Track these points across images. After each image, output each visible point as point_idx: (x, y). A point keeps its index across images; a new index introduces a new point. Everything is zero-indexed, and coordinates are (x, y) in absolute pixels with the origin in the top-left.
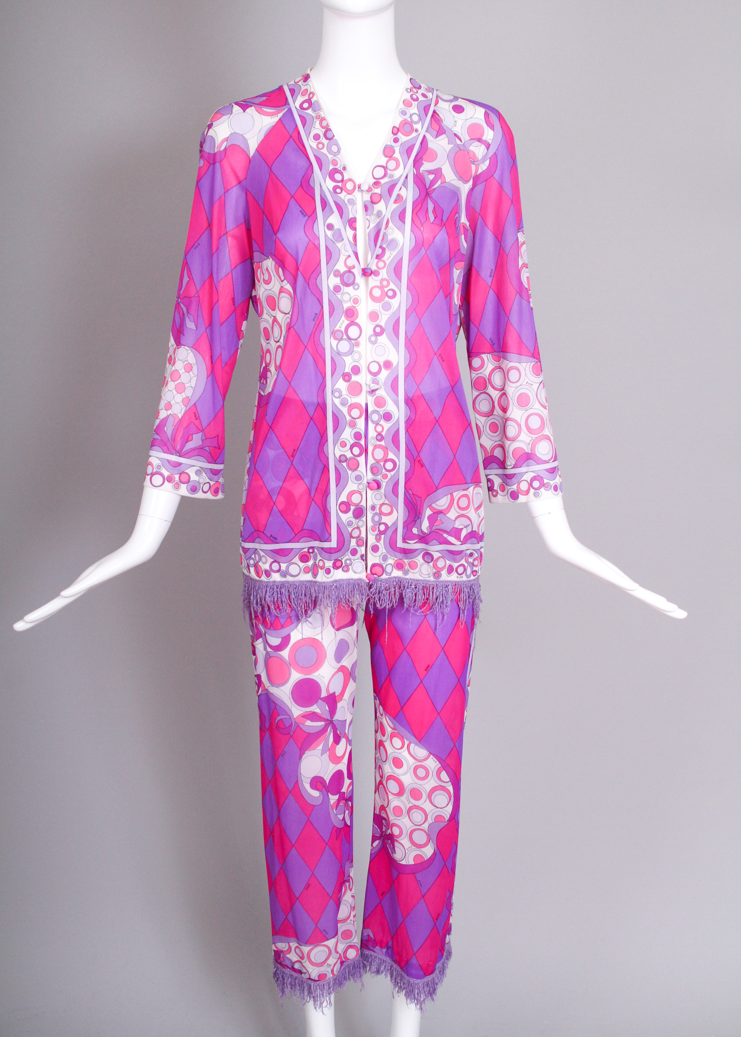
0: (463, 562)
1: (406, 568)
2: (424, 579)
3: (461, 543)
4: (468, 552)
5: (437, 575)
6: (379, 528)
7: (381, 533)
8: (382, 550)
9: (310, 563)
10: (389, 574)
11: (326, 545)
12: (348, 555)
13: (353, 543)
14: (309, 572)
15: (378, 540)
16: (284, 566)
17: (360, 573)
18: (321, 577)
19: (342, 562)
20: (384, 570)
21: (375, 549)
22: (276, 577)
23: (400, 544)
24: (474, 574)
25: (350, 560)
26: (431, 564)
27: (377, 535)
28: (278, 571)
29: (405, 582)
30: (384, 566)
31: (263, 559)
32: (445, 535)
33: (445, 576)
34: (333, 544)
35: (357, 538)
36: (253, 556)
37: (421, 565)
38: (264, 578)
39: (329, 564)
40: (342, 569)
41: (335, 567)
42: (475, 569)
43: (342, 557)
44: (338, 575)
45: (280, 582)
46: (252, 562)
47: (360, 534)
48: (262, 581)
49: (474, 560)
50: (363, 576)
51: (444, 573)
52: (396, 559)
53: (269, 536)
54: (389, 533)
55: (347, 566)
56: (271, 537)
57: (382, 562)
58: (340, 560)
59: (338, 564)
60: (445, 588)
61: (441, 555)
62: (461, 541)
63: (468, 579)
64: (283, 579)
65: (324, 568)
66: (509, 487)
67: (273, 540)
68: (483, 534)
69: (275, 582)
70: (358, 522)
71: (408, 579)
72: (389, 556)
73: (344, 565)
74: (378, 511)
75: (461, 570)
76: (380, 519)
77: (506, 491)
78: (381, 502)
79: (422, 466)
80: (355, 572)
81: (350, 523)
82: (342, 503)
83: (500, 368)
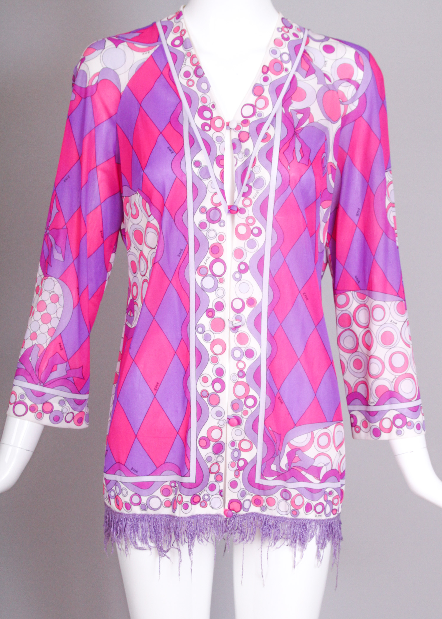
0: (322, 500)
1: (264, 504)
2: (282, 516)
3: (319, 481)
4: (328, 491)
5: (295, 512)
6: (238, 464)
7: (240, 469)
8: (241, 486)
9: (171, 497)
10: (246, 510)
11: (185, 480)
12: (207, 491)
13: (212, 478)
14: (169, 507)
15: (237, 476)
16: (144, 499)
17: (218, 508)
18: (180, 512)
19: (200, 497)
20: (241, 506)
21: (234, 485)
22: (136, 510)
23: (258, 480)
24: (334, 512)
25: (208, 495)
26: (289, 501)
27: (236, 471)
28: (139, 504)
29: (262, 518)
30: (242, 502)
31: (124, 492)
32: (303, 473)
33: (302, 514)
34: (192, 479)
35: (216, 473)
36: (114, 488)
37: (279, 503)
38: (124, 511)
39: (187, 499)
40: (200, 505)
41: (193, 503)
42: (335, 507)
43: (201, 493)
44: (196, 510)
45: (140, 515)
46: (112, 494)
47: (219, 469)
48: (122, 514)
49: (334, 498)
50: (221, 512)
51: (302, 511)
52: (254, 495)
53: (130, 468)
54: (248, 468)
55: (205, 501)
56: (132, 469)
57: (241, 498)
58: (198, 496)
59: (196, 499)
60: (303, 526)
61: (299, 493)
62: (320, 480)
63: (328, 518)
64: (144, 512)
65: (182, 503)
66: (372, 424)
67: (133, 472)
68: (344, 472)
69: (135, 515)
70: (217, 457)
71: (265, 515)
72: (248, 492)
73: (202, 500)
74: (237, 447)
75: (319, 508)
76: (240, 454)
77: (368, 428)
78: (241, 438)
79: (282, 403)
80: (213, 508)
81: (209, 459)
82: (203, 438)
83: (365, 305)
